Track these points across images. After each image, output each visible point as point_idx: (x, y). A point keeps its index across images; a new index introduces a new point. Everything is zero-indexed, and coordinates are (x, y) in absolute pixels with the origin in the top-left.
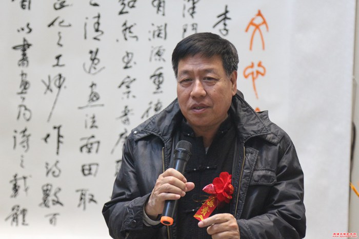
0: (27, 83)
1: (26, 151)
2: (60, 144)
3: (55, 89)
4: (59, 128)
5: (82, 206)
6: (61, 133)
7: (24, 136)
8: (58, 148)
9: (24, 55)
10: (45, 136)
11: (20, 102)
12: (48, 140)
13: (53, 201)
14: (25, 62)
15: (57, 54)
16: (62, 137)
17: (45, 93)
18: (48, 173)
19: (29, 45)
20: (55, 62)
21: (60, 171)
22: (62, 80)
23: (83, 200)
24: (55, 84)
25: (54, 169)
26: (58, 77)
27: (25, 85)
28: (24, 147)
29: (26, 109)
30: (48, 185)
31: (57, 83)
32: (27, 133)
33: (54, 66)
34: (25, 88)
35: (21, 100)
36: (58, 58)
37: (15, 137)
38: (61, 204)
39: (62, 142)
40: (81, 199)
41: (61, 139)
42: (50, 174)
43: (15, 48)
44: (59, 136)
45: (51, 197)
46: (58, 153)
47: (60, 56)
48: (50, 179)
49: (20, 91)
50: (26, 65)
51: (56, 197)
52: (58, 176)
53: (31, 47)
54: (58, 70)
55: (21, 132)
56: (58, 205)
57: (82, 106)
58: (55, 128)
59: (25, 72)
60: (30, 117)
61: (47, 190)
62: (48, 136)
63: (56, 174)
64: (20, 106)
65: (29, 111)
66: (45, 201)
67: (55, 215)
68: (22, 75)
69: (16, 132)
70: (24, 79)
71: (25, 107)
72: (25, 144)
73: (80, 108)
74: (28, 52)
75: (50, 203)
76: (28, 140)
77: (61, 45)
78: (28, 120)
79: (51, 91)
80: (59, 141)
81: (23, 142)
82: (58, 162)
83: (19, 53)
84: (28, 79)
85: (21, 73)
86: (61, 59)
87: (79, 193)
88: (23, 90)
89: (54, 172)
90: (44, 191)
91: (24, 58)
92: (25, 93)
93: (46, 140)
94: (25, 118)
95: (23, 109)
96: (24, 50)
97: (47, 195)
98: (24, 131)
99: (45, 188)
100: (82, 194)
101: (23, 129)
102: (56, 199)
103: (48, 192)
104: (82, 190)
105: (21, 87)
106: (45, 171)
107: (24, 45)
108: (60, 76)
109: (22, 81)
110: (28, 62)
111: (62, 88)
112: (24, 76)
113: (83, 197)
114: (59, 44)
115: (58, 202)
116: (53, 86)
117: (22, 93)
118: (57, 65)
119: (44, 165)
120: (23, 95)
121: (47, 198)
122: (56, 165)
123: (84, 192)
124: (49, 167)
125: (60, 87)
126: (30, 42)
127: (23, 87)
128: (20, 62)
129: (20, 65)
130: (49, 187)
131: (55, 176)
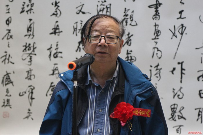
0: (159, 31)
1: (159, 80)
2: (183, 75)
3: (179, 36)
4: (182, 63)
5: (200, 120)
6: (183, 67)
7: (157, 69)
8: (181, 78)
9: (157, 11)
10: (172, 69)
11: (154, 45)
12: (174, 72)
13: (179, 116)
14: (158, 17)
15: (180, 10)
16: (184, 70)
17: (172, 38)
18: (174, 96)
19: (160, 4)
20: (179, 16)
21: (183, 95)
22: (184, 28)
23: (200, 116)
24: (179, 32)
25: (179, 93)
26: (181, 27)
27: (157, 33)
28: (157, 77)
29: (158, 50)
30: (174, 105)
31: (180, 31)
32: (159, 67)
33: (178, 19)
34: (157, 35)
35: (155, 44)
36: (181, 12)
37: (151, 70)
38: (185, 119)
39: (184, 74)
40: (199, 115)
41: (183, 71)
42: (176, 97)
43: (150, 7)
44: (182, 69)
45: (177, 114)
46: (181, 82)
47: (182, 11)
48: (176, 100)
49: (154, 37)
50: (158, 19)
51: (181, 113)
52: (182, 98)
53: (161, 6)
54: (181, 21)
55: (155, 67)
56: (182, 119)
57: (198, 47)
58: (179, 63)
59: (157, 24)
60: (161, 56)
61: (174, 108)
62: (174, 69)
63: (180, 97)
64: (154, 48)
65: (161, 51)
66: (173, 116)
67: (180, 126)
68: (155, 26)
69: (151, 66)
70: (157, 29)
71: (157, 48)
72: (158, 75)
73: (196, 49)
74: (160, 9)
75: (177, 118)
76: (160, 72)
77: (183, 3)
78: (160, 58)
79: (176, 37)
80: (182, 73)
81: (156, 74)
82: (181, 88)
83: (153, 10)
84: (159, 28)
85: (154, 25)
86: (183, 13)
87: (198, 110)
88: (156, 37)
89: (178, 95)
90: (172, 109)
91: (157, 13)
92: (158, 39)
93: (172, 72)
94: (158, 57)
95: (156, 50)
96: (157, 8)
97: (175, 112)
98: (157, 66)
99: (173, 107)
100: (200, 111)
101: (157, 64)
102: (181, 115)
103: (175, 110)
104: (200, 109)
105: (154, 35)
106: (173, 94)
107: (156, 5)
108: (182, 25)
109: (156, 30)
110: (159, 16)
111: (184, 34)
112: (157, 26)
113: (200, 113)
114: (181, 2)
115: (182, 117)
116: (177, 33)
117: (155, 39)
118: (180, 18)
119: (172, 90)
120: (156, 40)
121: (174, 114)
122: (180, 90)
123: (201, 110)
124: (175, 92)
125: (182, 34)
126: (160, 2)
127: (156, 35)
128: (154, 17)
129: (153, 19)
130: (176, 106)
131: (179, 98)
